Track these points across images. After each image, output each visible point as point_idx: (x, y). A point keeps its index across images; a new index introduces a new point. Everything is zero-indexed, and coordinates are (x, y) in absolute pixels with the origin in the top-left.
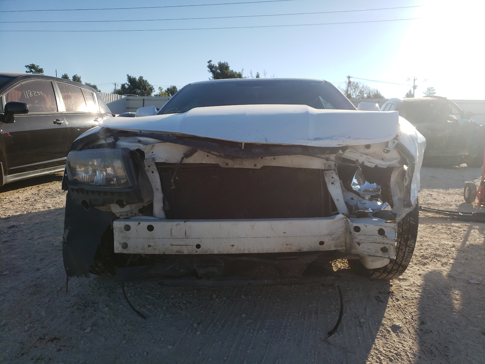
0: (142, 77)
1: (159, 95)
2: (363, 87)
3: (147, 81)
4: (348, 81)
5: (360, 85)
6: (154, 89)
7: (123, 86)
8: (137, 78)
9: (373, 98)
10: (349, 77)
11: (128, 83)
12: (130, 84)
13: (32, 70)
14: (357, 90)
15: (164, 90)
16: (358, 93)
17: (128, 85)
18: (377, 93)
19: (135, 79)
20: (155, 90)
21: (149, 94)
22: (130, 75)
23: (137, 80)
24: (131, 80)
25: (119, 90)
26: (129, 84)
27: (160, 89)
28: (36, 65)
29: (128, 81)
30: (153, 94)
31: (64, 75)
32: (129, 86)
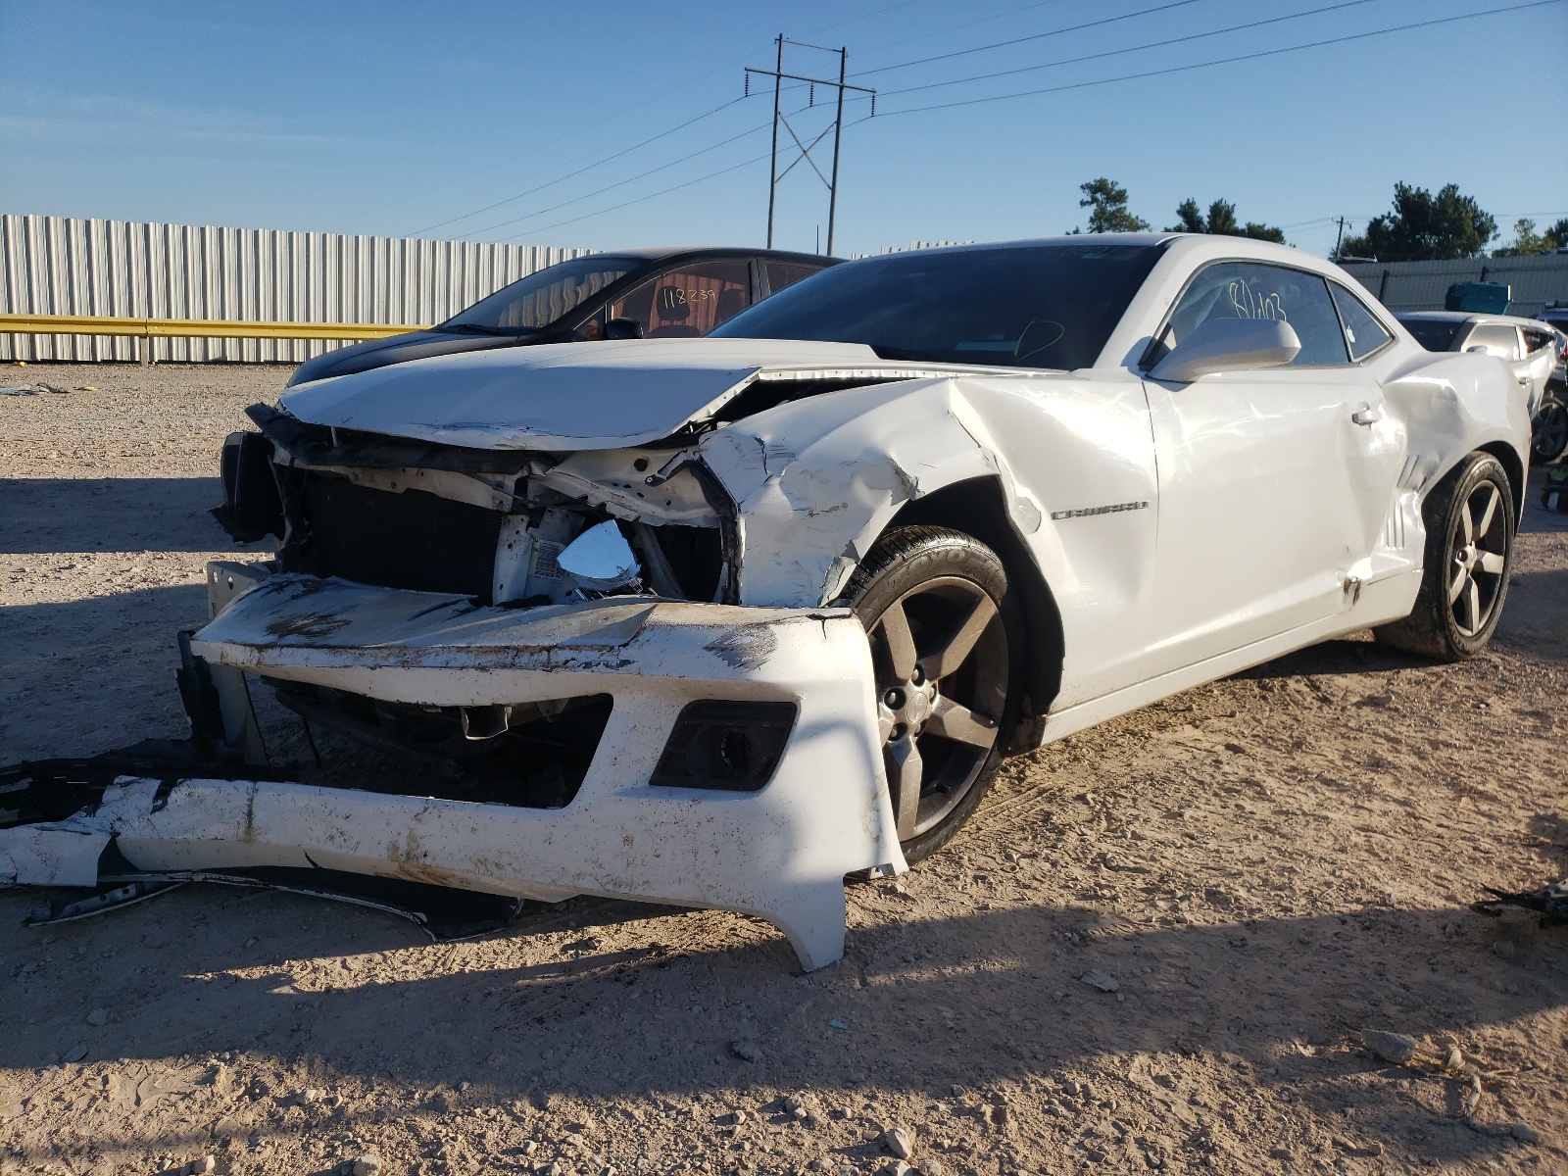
0: (1454, 188)
1: (1515, 252)
3: (1471, 201)
6: (1495, 227)
7: (1375, 226)
8: (1434, 195)
11: (1394, 213)
12: (1403, 216)
13: (1099, 196)
15: (1540, 231)
17: (1393, 220)
19: (1422, 197)
20: (1498, 231)
21: (1473, 246)
22: (1406, 185)
23: (1433, 200)
24: (1411, 203)
25: (1360, 238)
26: (1400, 216)
27: (1520, 228)
28: (1110, 182)
29: (1396, 207)
30: (1489, 248)
31: (1184, 202)
32: (1397, 226)
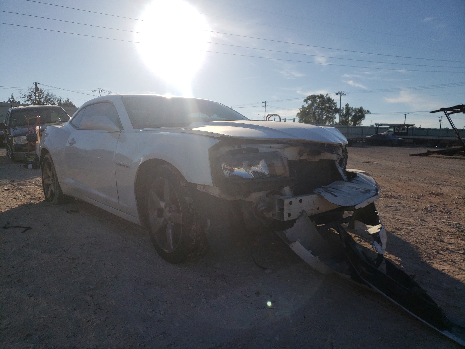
2: (48, 94)
4: (34, 87)
5: (45, 93)
9: (64, 106)
10: (36, 83)
14: (41, 97)
16: (43, 100)
18: (68, 101)
